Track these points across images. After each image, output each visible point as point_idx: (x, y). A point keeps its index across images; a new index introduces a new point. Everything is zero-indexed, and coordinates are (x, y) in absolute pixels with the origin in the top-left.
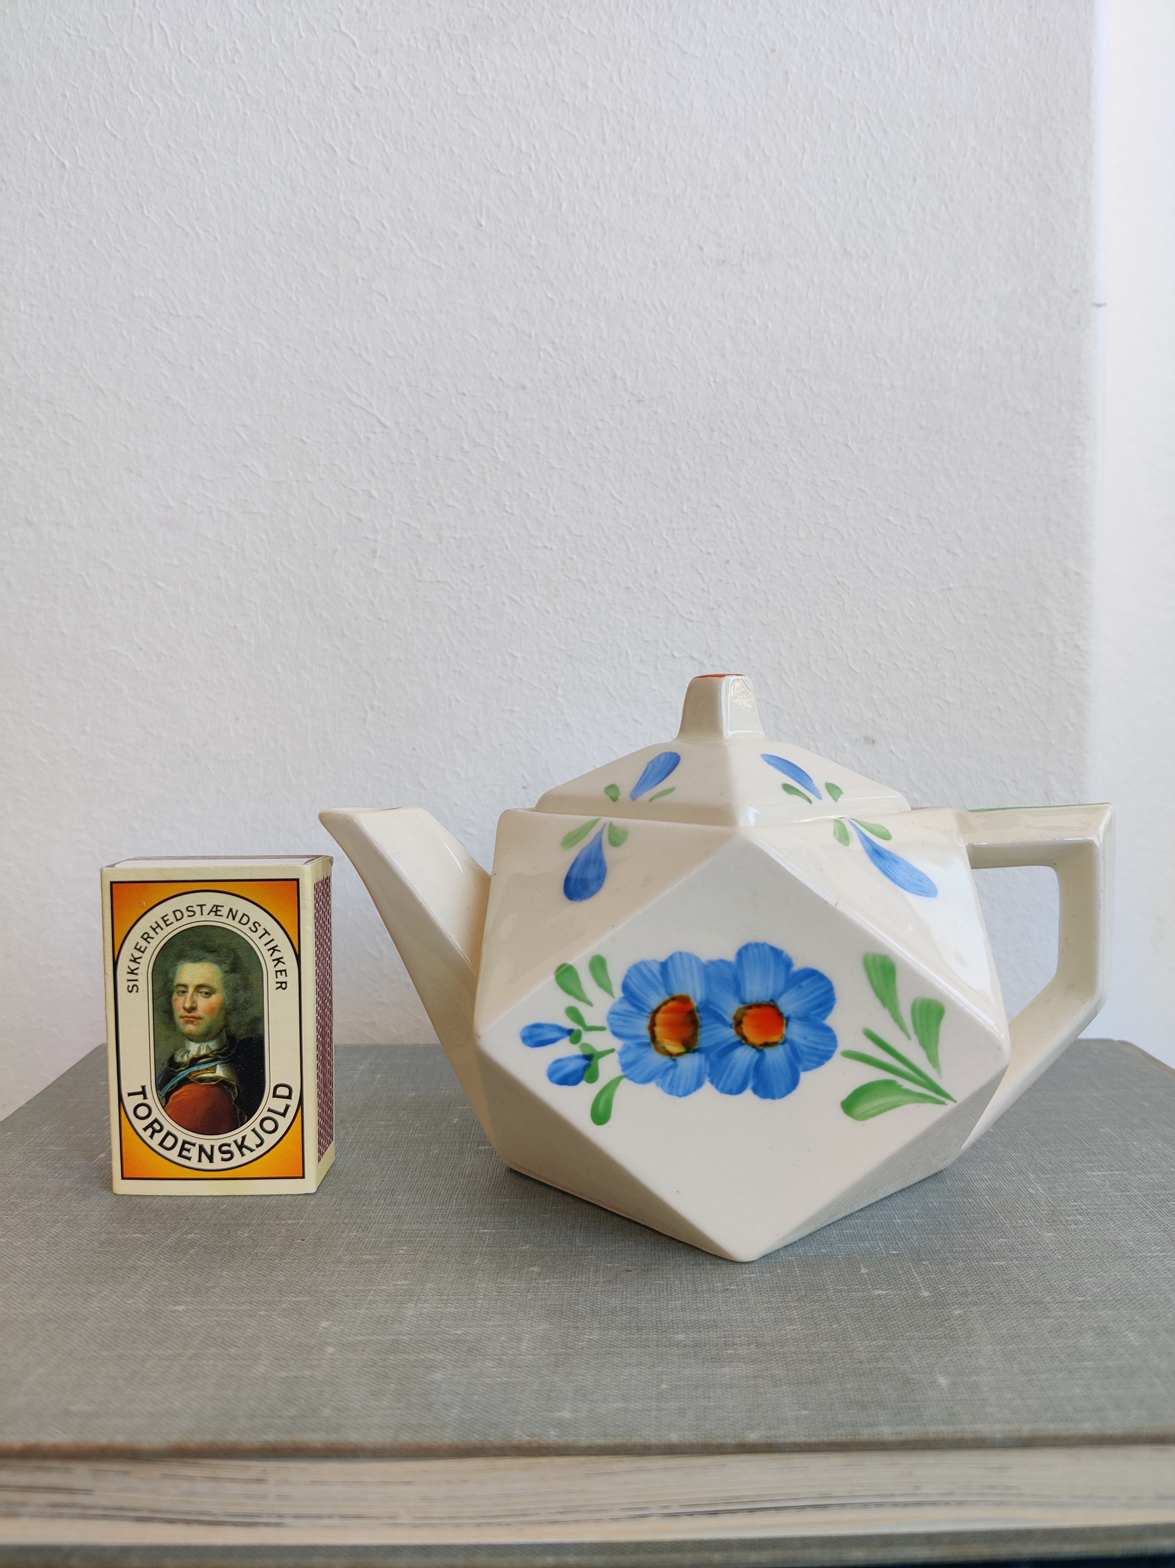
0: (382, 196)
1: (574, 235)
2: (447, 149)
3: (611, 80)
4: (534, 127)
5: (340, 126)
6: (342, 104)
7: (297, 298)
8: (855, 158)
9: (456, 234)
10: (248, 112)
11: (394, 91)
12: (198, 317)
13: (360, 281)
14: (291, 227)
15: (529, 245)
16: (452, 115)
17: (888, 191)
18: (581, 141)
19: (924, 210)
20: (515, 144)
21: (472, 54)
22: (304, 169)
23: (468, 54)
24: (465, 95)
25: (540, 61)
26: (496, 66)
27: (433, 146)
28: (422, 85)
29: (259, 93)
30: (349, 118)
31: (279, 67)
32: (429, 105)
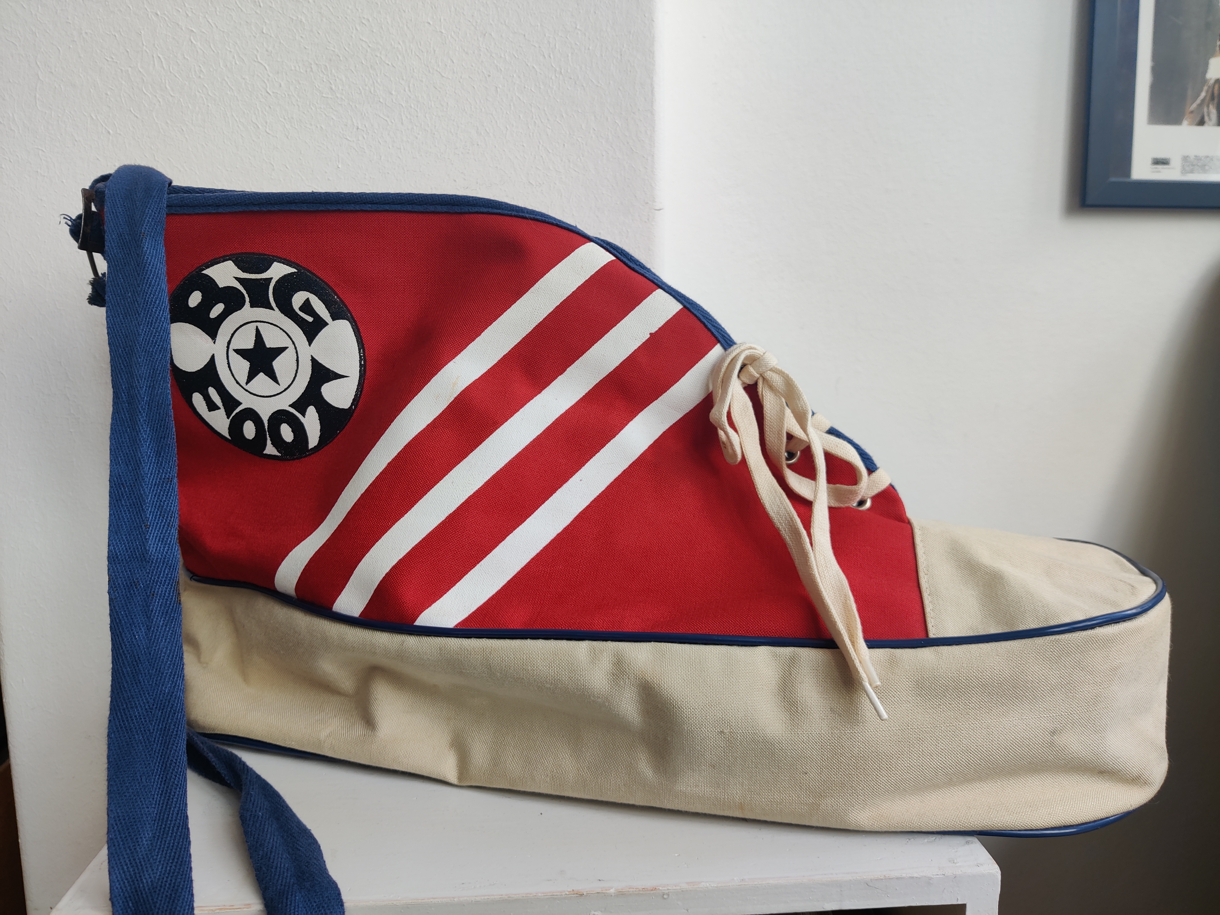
0: (285, 152)
1: (388, 173)
2: (318, 126)
3: (405, 91)
4: (365, 115)
5: (260, 113)
6: (261, 102)
8: (533, 133)
9: (326, 173)
10: (210, 105)
11: (288, 95)
16: (321, 108)
17: (551, 151)
18: (390, 123)
19: (569, 161)
20: (355, 124)
21: (330, 75)
22: (242, 136)
23: (328, 75)
24: (327, 98)
25: (366, 80)
26: (343, 82)
27: (311, 125)
28: (304, 92)
29: (215, 95)
30: (265, 109)
31: (225, 80)
32: (308, 103)
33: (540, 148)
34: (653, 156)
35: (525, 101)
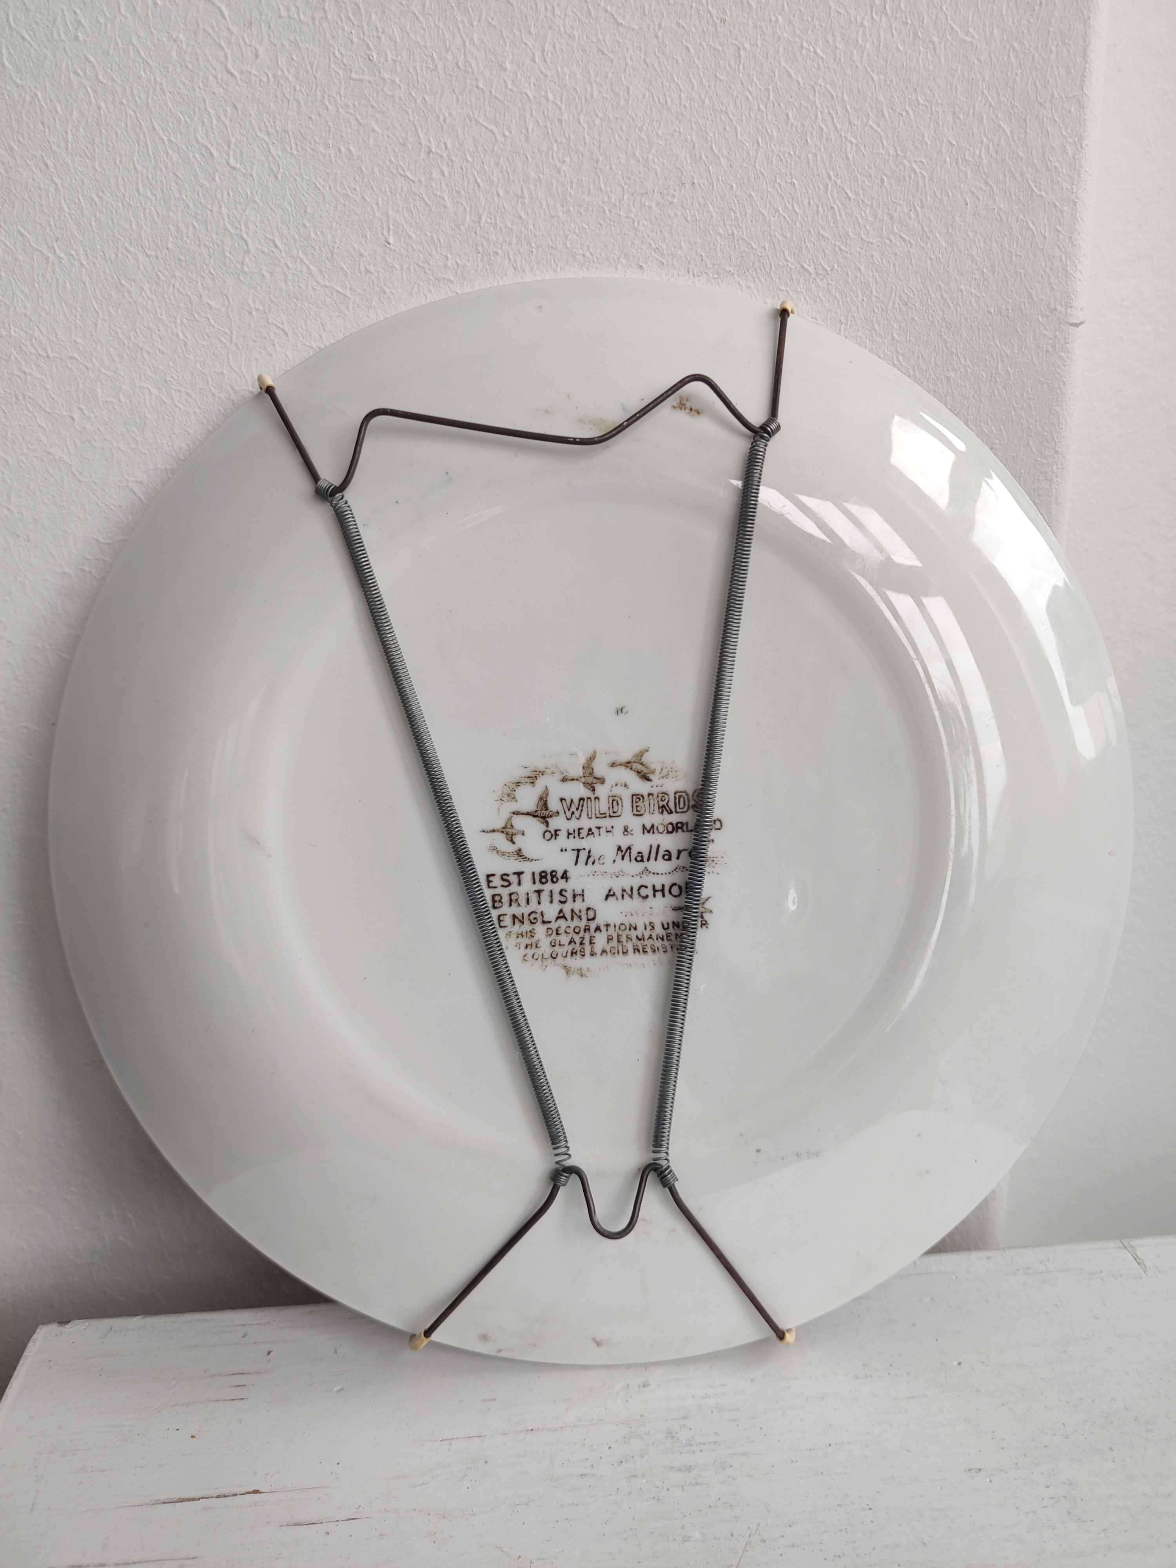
0: (271, 209)
1: (496, 253)
2: (343, 149)
3: (534, 61)
4: (445, 121)
5: (215, 122)
6: (214, 93)
7: (183, 333)
8: (815, 155)
9: (361, 255)
10: (102, 104)
11: (275, 77)
12: (71, 358)
13: (254, 313)
14: (168, 249)
15: (446, 266)
16: (348, 106)
17: (851, 196)
18: (500, 138)
19: (892, 218)
20: (423, 142)
21: (365, 27)
22: (177, 177)
23: (361, 27)
24: (361, 81)
25: (448, 36)
26: (395, 42)
27: (327, 145)
28: (309, 68)
29: (113, 80)
30: (225, 111)
31: (134, 45)
32: (318, 93)
33: (830, 188)
34: (1075, 203)
35: (800, 80)
